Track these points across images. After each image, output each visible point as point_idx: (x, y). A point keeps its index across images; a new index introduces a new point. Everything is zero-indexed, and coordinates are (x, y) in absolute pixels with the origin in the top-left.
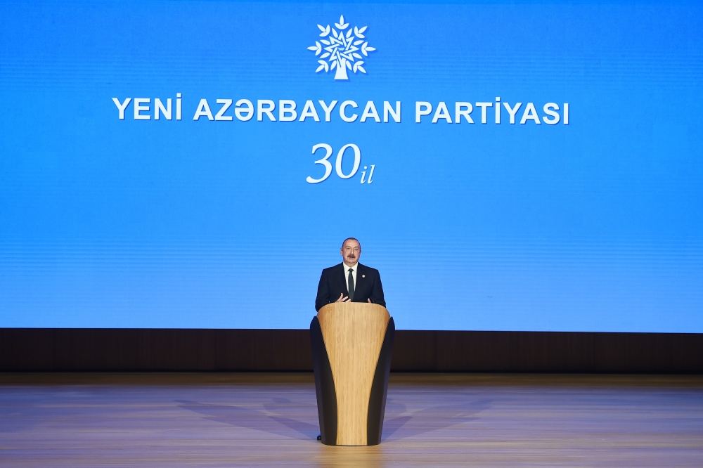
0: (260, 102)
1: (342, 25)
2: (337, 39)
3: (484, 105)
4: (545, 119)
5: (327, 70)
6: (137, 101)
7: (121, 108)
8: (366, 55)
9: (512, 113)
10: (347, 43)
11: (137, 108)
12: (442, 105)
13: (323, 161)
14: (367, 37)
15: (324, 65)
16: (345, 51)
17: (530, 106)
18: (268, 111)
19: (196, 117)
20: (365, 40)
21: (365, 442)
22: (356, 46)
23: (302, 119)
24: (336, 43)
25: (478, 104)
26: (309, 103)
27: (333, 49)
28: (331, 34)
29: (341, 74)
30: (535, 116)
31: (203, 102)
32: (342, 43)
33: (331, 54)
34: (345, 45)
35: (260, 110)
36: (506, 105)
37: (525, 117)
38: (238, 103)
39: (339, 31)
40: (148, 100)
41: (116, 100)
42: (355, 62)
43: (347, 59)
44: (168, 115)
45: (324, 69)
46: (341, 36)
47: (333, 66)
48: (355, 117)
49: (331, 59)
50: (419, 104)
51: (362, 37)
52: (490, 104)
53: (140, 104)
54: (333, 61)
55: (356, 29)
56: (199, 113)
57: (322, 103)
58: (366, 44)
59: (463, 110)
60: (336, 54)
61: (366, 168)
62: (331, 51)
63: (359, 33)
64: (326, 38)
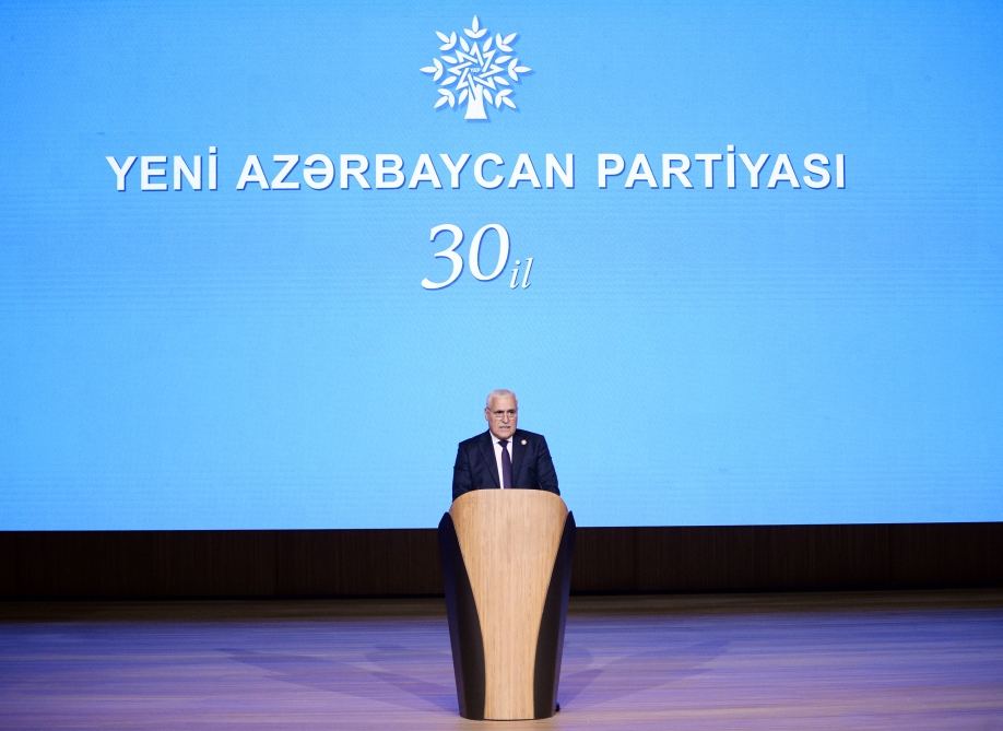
0: (344, 158)
1: (475, 32)
2: (468, 53)
3: (708, 158)
4: (807, 180)
5: (452, 103)
6: (145, 160)
7: (120, 173)
8: (516, 79)
9: (754, 170)
10: (485, 60)
11: (145, 172)
12: (640, 159)
13: (448, 253)
14: (517, 50)
15: (448, 96)
16: (481, 73)
17: (783, 159)
18: (356, 172)
19: (241, 185)
20: (513, 54)
21: (530, 713)
22: (499, 65)
23: (413, 184)
24: (466, 60)
25: (698, 157)
26: (424, 159)
27: (462, 70)
28: (458, 46)
29: (475, 111)
30: (790, 175)
31: (252, 160)
32: (476, 61)
33: (459, 77)
34: (482, 64)
35: (344, 171)
36: (744, 157)
37: (775, 176)
38: (309, 161)
39: (470, 41)
40: (163, 159)
41: (111, 160)
42: (498, 91)
43: (485, 87)
44: (195, 183)
45: (447, 103)
46: (475, 49)
47: (462, 98)
48: (498, 180)
49: (458, 87)
50: (602, 158)
51: (509, 49)
52: (718, 157)
53: (150, 165)
54: (462, 89)
55: (498, 37)
56: (244, 177)
57: (445, 157)
58: (514, 62)
59: (674, 167)
60: (466, 79)
61: (518, 262)
62: (459, 73)
63: (503, 44)
64: (451, 52)
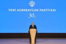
0: (24, 9)
1: (32, 1)
13: (30, 15)
14: (35, 3)
17: (52, 9)
23: (28, 11)
25: (46, 9)
29: (32, 6)
31: (18, 9)
36: (49, 9)
38: (21, 9)
40: (12, 9)
41: (9, 9)
48: (33, 11)
50: (40, 9)
57: (30, 9)
64: (30, 3)
